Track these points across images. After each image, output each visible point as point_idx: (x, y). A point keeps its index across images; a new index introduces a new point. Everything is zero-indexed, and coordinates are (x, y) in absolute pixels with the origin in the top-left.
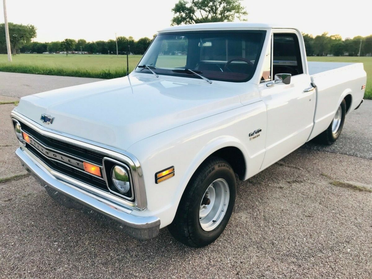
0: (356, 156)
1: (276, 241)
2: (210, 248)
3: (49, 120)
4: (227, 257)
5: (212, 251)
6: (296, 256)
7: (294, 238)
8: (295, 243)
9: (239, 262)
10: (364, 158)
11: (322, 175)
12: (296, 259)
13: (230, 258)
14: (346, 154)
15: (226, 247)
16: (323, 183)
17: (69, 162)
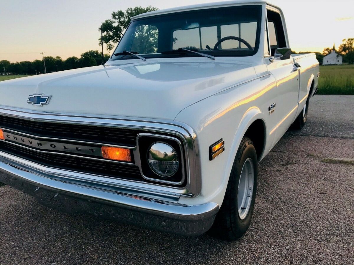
0: (328, 136)
1: (307, 221)
2: (245, 240)
3: (43, 100)
4: (268, 247)
5: (250, 242)
6: (338, 234)
7: (323, 216)
8: (328, 221)
9: (285, 250)
10: (336, 137)
11: (309, 155)
12: (339, 236)
13: (272, 247)
14: (319, 136)
15: (261, 236)
16: (315, 162)
17: (78, 150)
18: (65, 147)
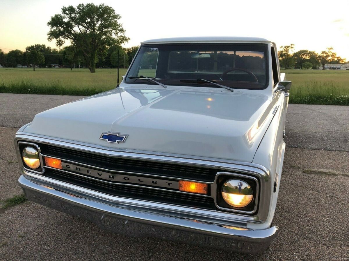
0: (300, 148)
1: (313, 229)
2: (270, 249)
3: (121, 138)
4: (291, 254)
5: (275, 251)
6: (339, 239)
7: (323, 224)
8: (328, 228)
9: (305, 256)
10: (307, 149)
11: (291, 166)
12: (341, 241)
13: (294, 254)
14: (293, 147)
15: (282, 244)
16: (298, 173)
17: (154, 183)
18: (139, 180)
